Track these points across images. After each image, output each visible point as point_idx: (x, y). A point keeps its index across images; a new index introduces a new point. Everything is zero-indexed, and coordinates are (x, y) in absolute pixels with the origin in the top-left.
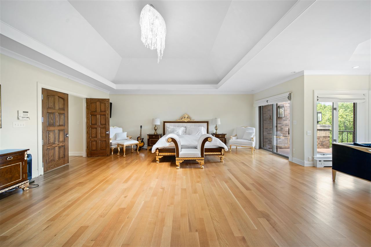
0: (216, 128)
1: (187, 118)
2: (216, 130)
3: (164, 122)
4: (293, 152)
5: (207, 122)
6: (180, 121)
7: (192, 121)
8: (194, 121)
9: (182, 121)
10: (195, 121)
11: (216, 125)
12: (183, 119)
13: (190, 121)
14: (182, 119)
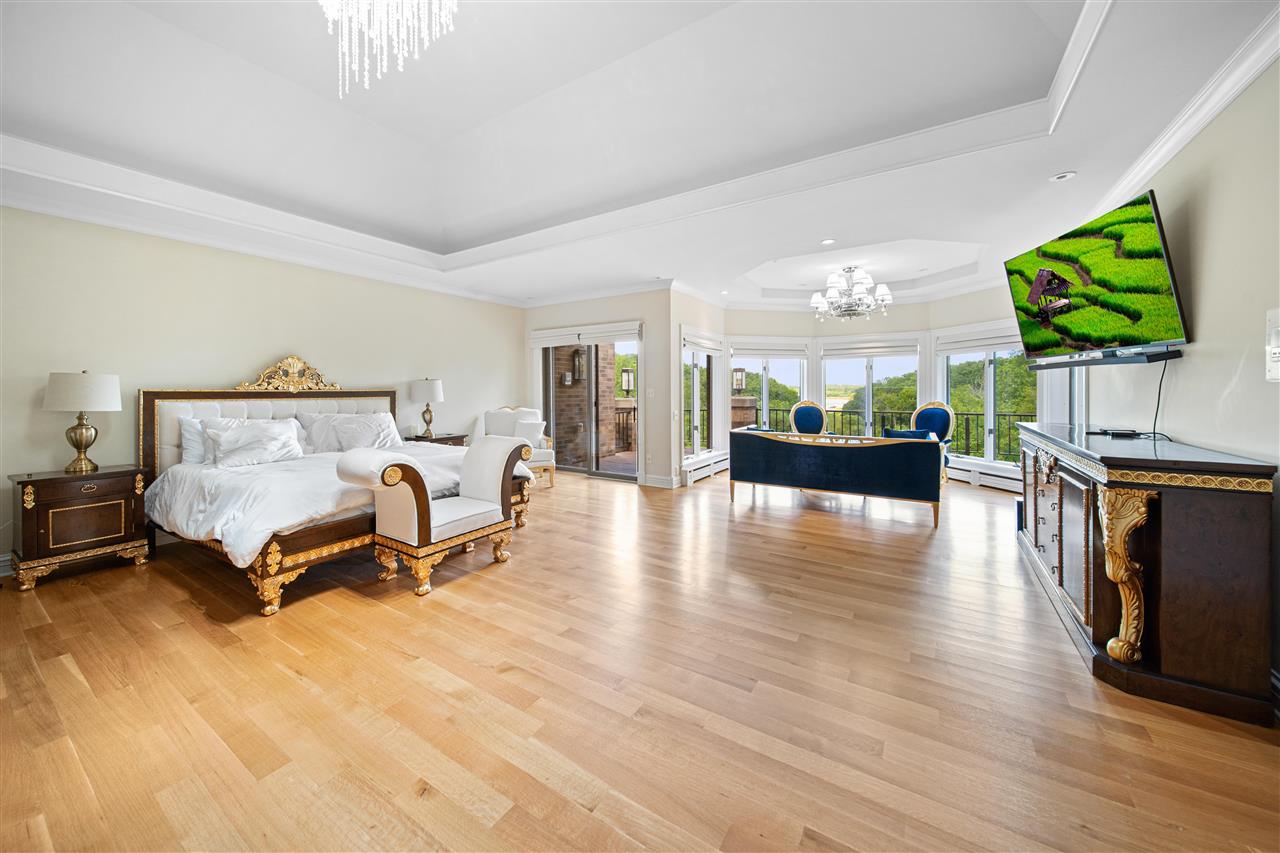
0: (427, 417)
1: (302, 373)
2: (428, 423)
3: (146, 394)
4: (648, 462)
5: (391, 395)
6: (262, 389)
7: (328, 389)
8: (332, 389)
9: (271, 388)
10: (338, 388)
11: (428, 405)
12: (276, 382)
13: (315, 388)
14: (270, 377)
